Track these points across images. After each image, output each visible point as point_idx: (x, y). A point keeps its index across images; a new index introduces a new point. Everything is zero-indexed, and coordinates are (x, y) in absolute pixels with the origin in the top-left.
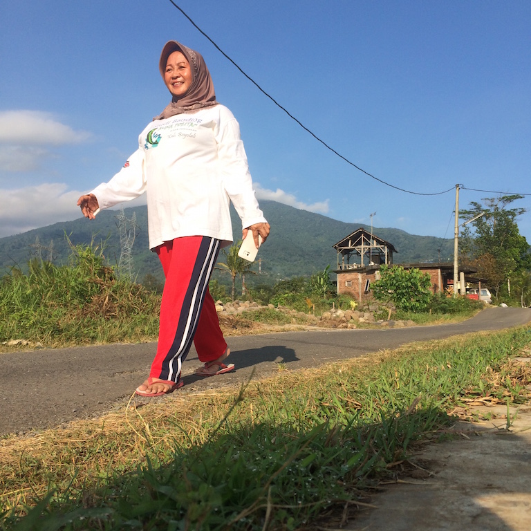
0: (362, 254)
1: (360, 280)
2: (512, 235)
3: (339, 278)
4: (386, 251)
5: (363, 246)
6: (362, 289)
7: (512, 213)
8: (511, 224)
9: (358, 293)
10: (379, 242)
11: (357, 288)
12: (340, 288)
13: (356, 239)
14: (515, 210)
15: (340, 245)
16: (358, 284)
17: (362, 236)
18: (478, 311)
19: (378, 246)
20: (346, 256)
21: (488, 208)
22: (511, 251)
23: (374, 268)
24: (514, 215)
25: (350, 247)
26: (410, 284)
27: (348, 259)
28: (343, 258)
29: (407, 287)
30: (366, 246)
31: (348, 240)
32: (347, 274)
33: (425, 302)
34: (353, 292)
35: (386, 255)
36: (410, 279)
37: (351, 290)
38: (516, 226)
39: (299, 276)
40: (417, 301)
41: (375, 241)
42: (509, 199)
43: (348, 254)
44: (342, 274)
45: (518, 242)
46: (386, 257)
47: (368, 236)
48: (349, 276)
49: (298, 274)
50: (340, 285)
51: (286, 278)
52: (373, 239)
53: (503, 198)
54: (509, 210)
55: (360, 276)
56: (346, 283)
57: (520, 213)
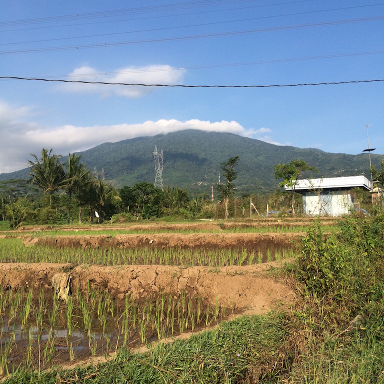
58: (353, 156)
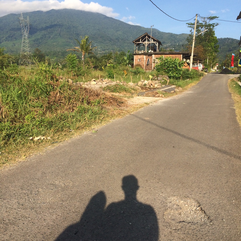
0: (146, 46)
1: (145, 59)
2: (212, 37)
3: (135, 57)
4: (157, 45)
5: (146, 42)
6: (146, 63)
7: (213, 25)
8: (212, 31)
9: (144, 65)
10: (154, 40)
11: (143, 63)
12: (135, 62)
13: (143, 39)
14: (214, 24)
15: (136, 41)
16: (143, 60)
17: (147, 37)
18: (202, 77)
19: (154, 42)
20: (138, 46)
21: (202, 22)
22: (210, 44)
23: (152, 53)
24: (213, 27)
25: (140, 42)
26: (174, 66)
27: (139, 48)
28: (137, 48)
29: (173, 67)
30: (148, 42)
31: (140, 39)
32: (139, 56)
33: (180, 74)
34: (141, 64)
35: (157, 47)
36: (174, 64)
37: (140, 63)
38: (214, 32)
39: (109, 50)
40: (176, 73)
41: (152, 40)
42: (212, 18)
43: (139, 45)
44: (136, 56)
45: (214, 40)
46: (157, 48)
47: (149, 37)
48: (139, 57)
49: (108, 50)
50: (135, 61)
51: (103, 52)
52: (152, 38)
53: (209, 18)
54: (211, 24)
55: (145, 57)
56: (138, 60)
57: (216, 25)
58: (177, 35)
